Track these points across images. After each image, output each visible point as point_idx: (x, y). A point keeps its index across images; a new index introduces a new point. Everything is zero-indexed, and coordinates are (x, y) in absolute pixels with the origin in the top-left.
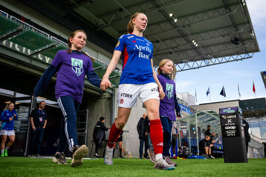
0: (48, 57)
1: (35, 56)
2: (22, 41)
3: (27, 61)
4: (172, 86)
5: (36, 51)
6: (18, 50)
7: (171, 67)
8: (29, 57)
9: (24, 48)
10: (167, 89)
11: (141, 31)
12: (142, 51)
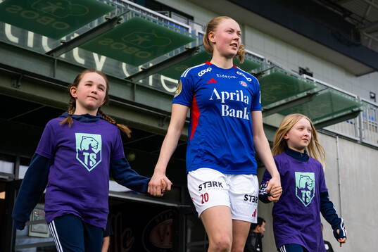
0: (100, 54)
1: (63, 56)
2: (22, 14)
3: (43, 70)
4: (312, 175)
5: (64, 39)
6: (14, 40)
7: (306, 132)
8: (48, 58)
9: (31, 35)
10: (297, 185)
11: (227, 56)
12: (228, 102)
